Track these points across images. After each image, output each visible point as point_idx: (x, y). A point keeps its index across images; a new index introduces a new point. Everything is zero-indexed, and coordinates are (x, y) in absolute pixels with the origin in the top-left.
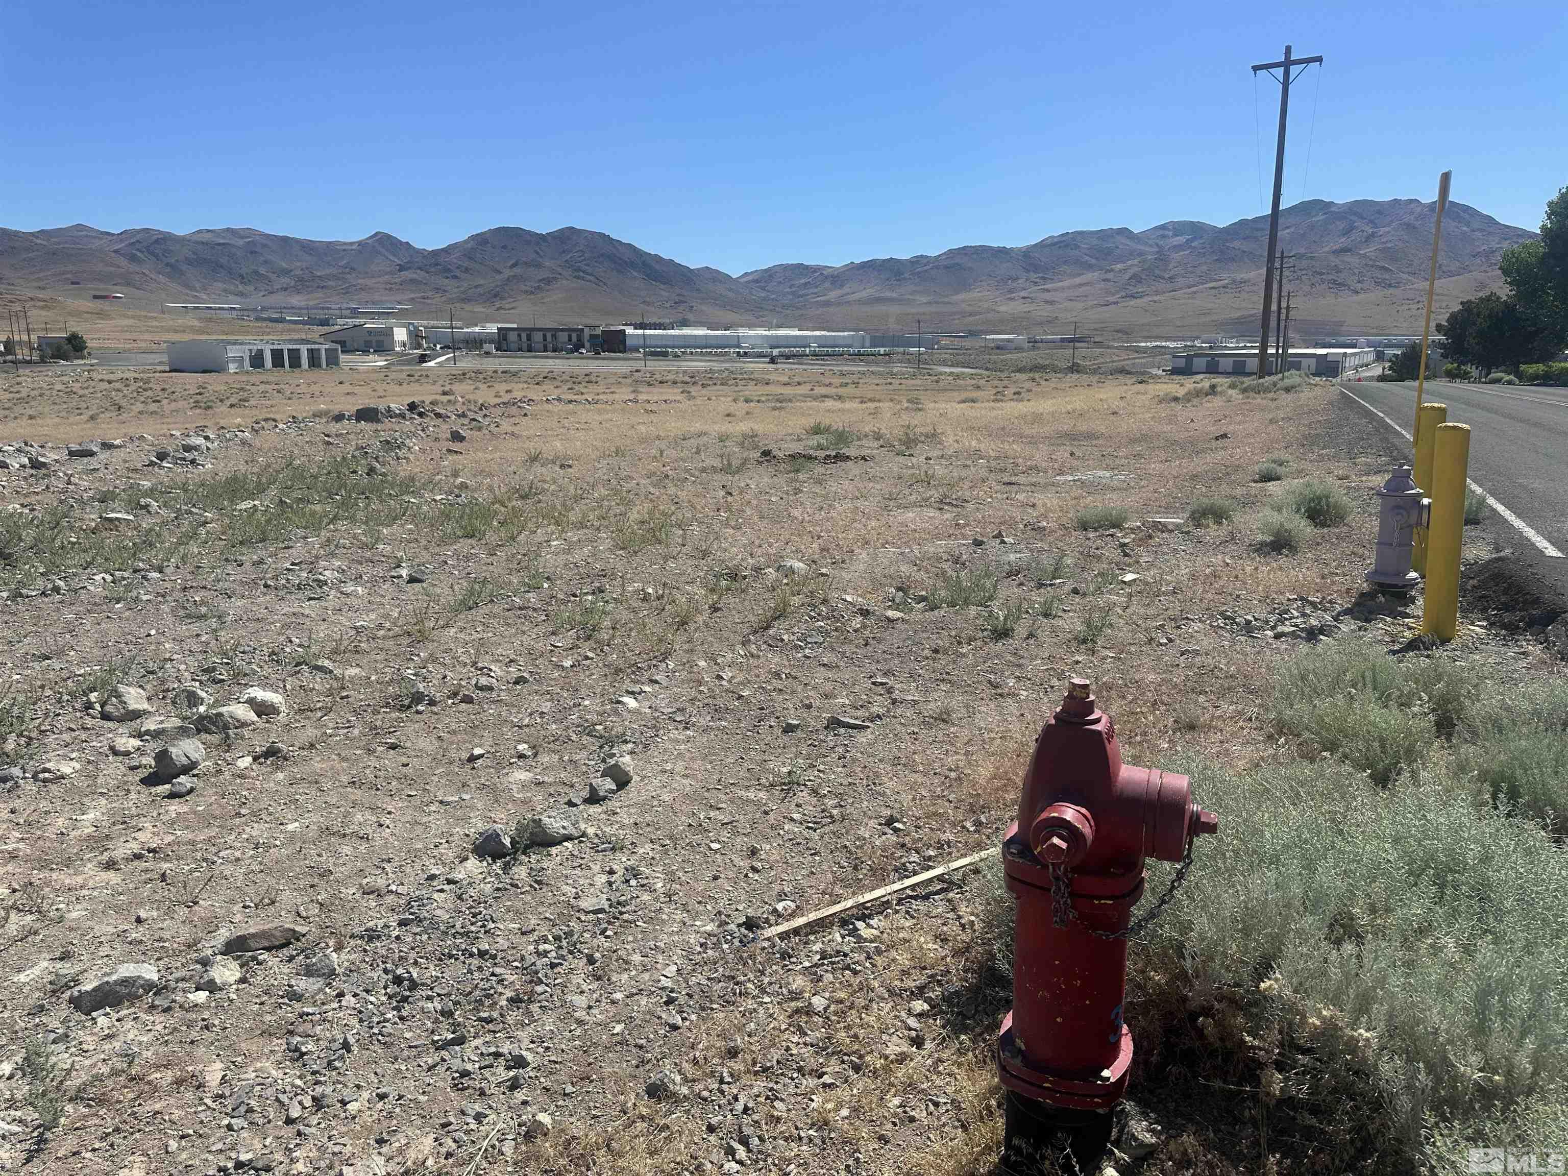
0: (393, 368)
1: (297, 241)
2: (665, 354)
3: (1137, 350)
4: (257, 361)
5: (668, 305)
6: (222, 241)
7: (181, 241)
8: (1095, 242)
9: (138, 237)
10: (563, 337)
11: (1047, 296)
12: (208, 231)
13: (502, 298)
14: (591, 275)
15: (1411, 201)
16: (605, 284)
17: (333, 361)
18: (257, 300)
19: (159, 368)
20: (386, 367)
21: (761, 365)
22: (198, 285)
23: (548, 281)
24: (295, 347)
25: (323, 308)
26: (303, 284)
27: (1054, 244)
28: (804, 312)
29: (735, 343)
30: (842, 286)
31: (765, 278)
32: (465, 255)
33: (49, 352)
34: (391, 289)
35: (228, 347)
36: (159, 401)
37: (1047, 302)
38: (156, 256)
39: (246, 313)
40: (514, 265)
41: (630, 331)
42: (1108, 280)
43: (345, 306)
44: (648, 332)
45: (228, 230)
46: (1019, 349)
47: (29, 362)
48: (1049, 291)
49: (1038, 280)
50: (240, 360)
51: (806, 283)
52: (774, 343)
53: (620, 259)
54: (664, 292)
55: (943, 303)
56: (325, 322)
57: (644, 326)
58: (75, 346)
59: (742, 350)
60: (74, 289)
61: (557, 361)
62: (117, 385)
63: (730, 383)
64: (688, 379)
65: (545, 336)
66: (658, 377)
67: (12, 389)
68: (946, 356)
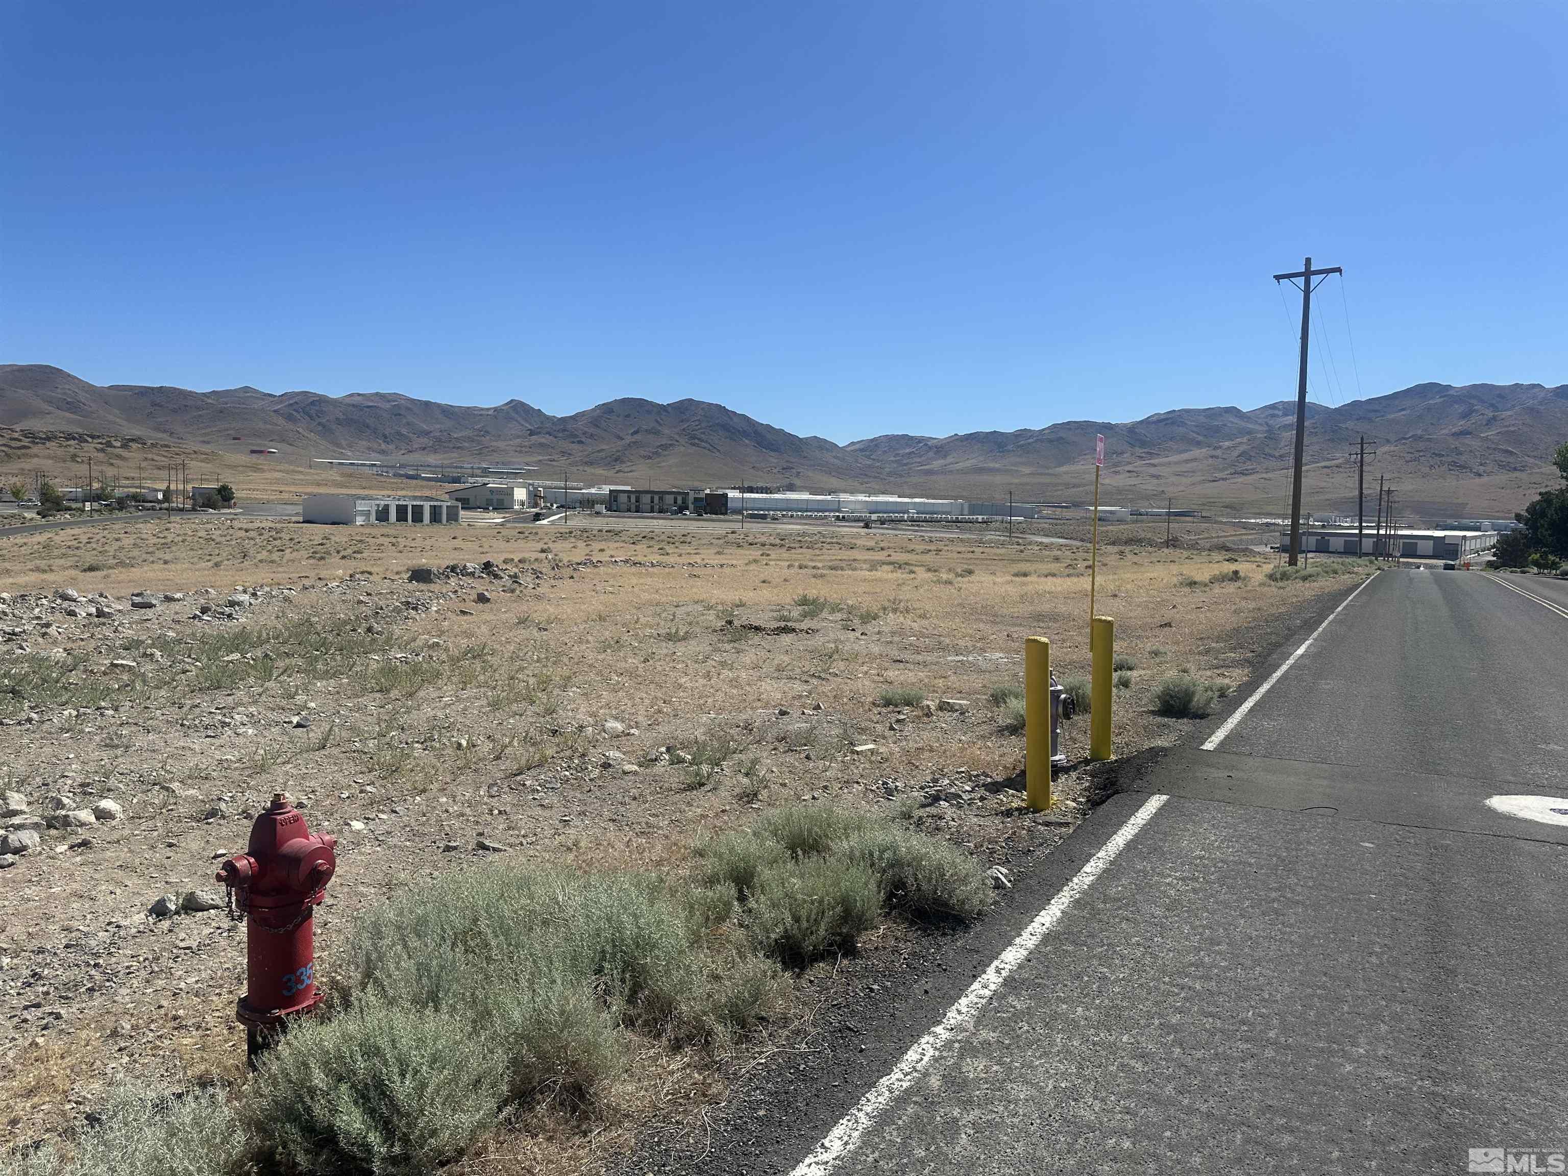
0: (509, 525)
1: (438, 406)
2: (764, 517)
3: (1245, 526)
4: (383, 515)
5: (775, 471)
6: (371, 404)
7: (335, 403)
8: (1202, 419)
9: (296, 399)
10: (669, 499)
11: (1152, 470)
12: (359, 395)
13: (622, 462)
14: (706, 442)
15: (1534, 386)
16: (719, 451)
17: (453, 517)
18: (398, 457)
19: (294, 519)
20: (502, 524)
21: (855, 530)
22: (344, 443)
23: (665, 447)
24: (418, 503)
25: (456, 467)
26: (440, 444)
27: (1159, 421)
28: (908, 480)
29: (836, 507)
30: (945, 456)
31: (871, 447)
32: (591, 422)
33: (200, 501)
34: (521, 452)
35: (356, 502)
36: (283, 551)
37: (1153, 476)
38: (311, 417)
39: (385, 469)
40: (636, 432)
41: (732, 494)
42: (1217, 457)
43: (476, 466)
44: (747, 495)
45: (377, 394)
46: (1121, 521)
47: (182, 510)
48: (1155, 466)
49: (1143, 455)
50: (367, 514)
51: (910, 453)
52: (873, 508)
53: (734, 428)
54: (773, 459)
55: (1046, 474)
56: (456, 480)
57: (751, 490)
58: (224, 496)
59: (841, 515)
60: (234, 444)
61: (661, 521)
62: (252, 534)
63: (816, 546)
64: (778, 541)
65: (652, 499)
66: (750, 539)
67: (160, 535)
68: (1046, 526)
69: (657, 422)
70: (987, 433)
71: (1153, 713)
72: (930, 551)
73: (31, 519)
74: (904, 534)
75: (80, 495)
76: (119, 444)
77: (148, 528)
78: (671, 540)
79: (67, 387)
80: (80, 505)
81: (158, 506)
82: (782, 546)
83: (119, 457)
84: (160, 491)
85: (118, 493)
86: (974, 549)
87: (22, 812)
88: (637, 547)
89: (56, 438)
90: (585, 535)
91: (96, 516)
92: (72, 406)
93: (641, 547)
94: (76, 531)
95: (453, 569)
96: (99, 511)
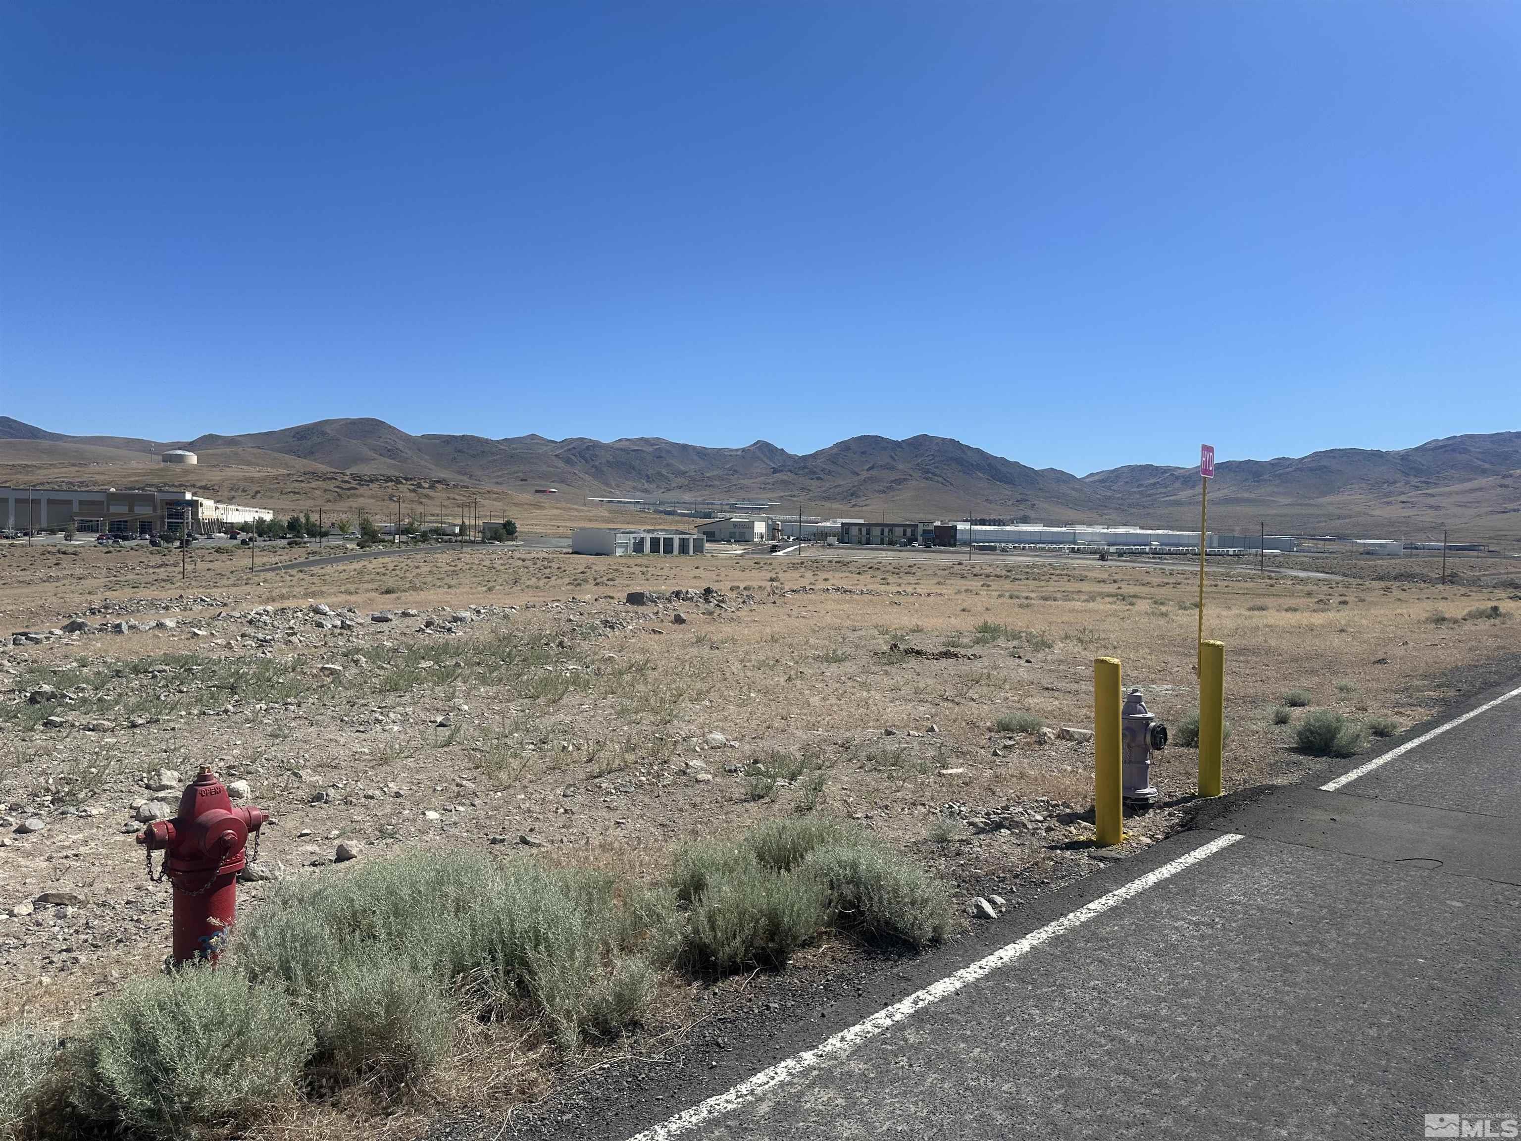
0: (747, 556)
1: (694, 448)
2: (993, 549)
4: (639, 547)
5: (1010, 503)
6: (636, 448)
7: (606, 448)
9: (573, 445)
10: (899, 531)
11: (1431, 501)
12: (627, 440)
13: (858, 497)
14: (940, 476)
16: (952, 484)
17: (698, 549)
18: (658, 495)
19: (565, 550)
20: (741, 555)
21: (1089, 562)
22: (613, 483)
23: (899, 482)
24: (670, 536)
25: (708, 504)
26: (696, 482)
27: (1437, 448)
28: (1151, 511)
29: (1071, 538)
30: (1194, 486)
31: (1113, 478)
32: (829, 460)
33: (489, 535)
34: (764, 489)
35: (618, 535)
36: (549, 578)
38: (586, 461)
39: (647, 506)
40: (871, 468)
41: (960, 526)
42: (1507, 487)
43: (723, 502)
44: (979, 528)
45: (642, 438)
46: (1392, 555)
47: (473, 542)
48: (1434, 496)
49: (1419, 484)
50: (626, 546)
51: (1154, 484)
52: (1112, 540)
53: (968, 462)
54: (1006, 490)
55: (1306, 505)
56: (708, 516)
57: (983, 522)
58: (507, 531)
59: (1076, 547)
60: (522, 485)
61: (889, 553)
62: (528, 563)
63: (1043, 578)
64: (1004, 573)
65: (882, 531)
66: (976, 570)
67: (453, 564)
68: (1304, 559)
69: (892, 457)
70: (1241, 462)
71: (1291, 750)
72: (1167, 584)
73: (352, 550)
74: (1140, 567)
75: (393, 529)
76: (427, 485)
77: (444, 558)
78: (897, 571)
79: (389, 436)
80: (391, 538)
81: (454, 539)
82: (1007, 577)
83: (427, 496)
84: (458, 525)
85: (424, 527)
86: (1219, 582)
87: (171, 787)
88: (861, 577)
89: (377, 480)
90: (816, 565)
91: (403, 547)
92: (391, 453)
93: (865, 578)
94: (386, 560)
95: (677, 594)
96: (407, 543)
